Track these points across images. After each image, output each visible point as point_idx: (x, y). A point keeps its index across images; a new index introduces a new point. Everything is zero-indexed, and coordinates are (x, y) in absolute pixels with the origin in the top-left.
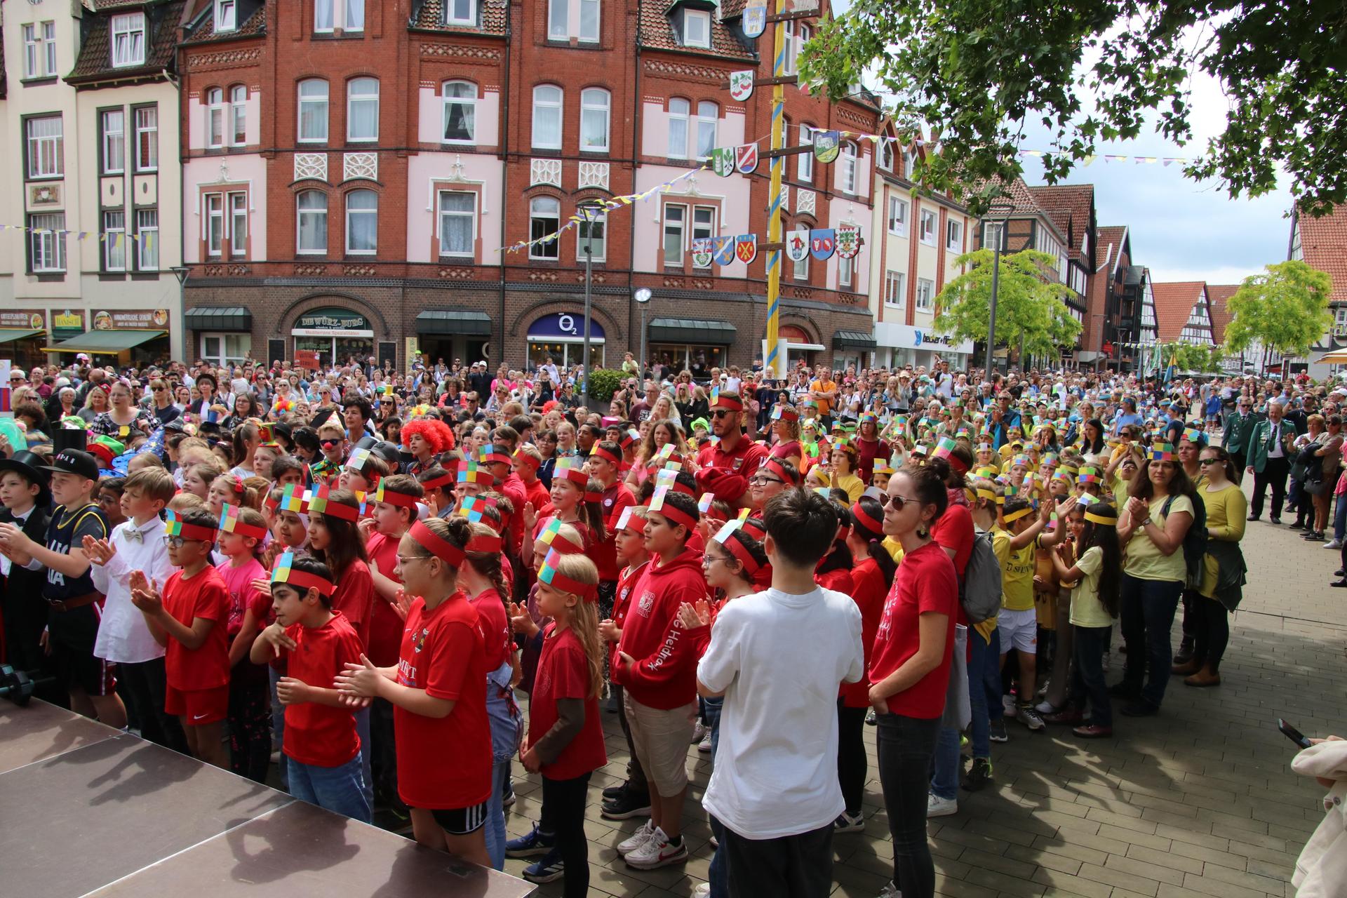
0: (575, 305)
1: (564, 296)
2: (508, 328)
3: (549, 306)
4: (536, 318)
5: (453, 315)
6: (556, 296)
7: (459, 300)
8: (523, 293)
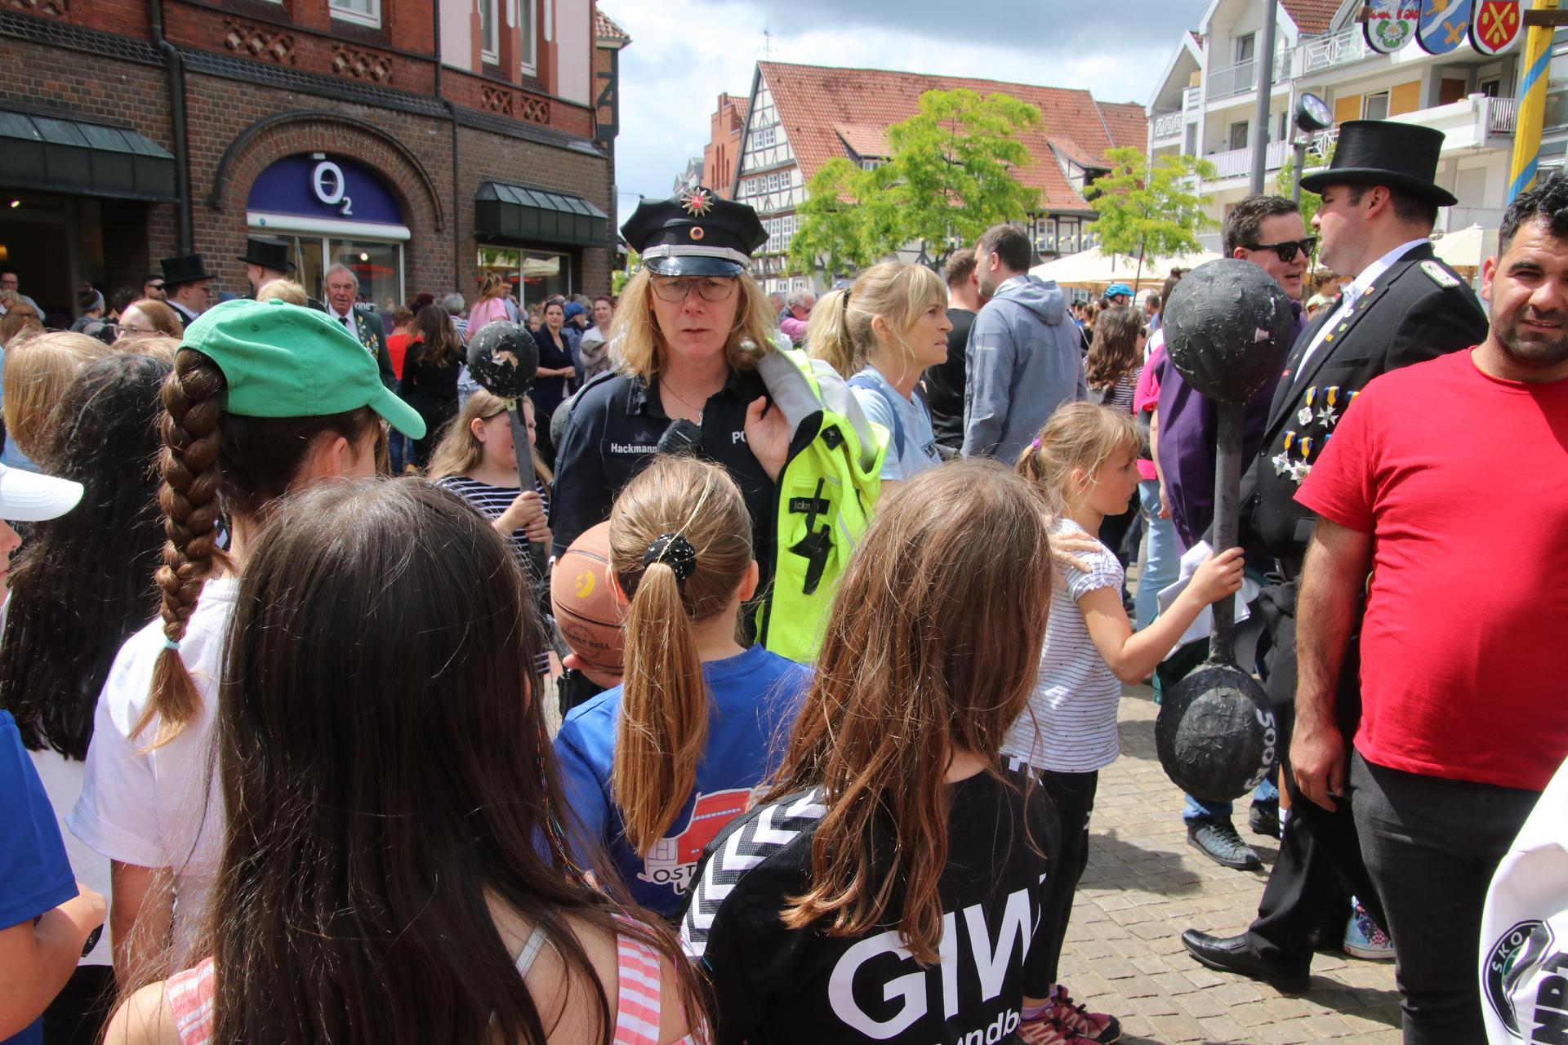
0: (350, 135)
1: (324, 105)
2: (203, 187)
3: (294, 132)
4: (266, 162)
5: (53, 131)
6: (309, 103)
7: (52, 85)
8: (232, 87)
